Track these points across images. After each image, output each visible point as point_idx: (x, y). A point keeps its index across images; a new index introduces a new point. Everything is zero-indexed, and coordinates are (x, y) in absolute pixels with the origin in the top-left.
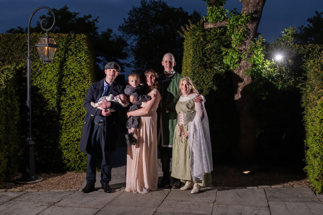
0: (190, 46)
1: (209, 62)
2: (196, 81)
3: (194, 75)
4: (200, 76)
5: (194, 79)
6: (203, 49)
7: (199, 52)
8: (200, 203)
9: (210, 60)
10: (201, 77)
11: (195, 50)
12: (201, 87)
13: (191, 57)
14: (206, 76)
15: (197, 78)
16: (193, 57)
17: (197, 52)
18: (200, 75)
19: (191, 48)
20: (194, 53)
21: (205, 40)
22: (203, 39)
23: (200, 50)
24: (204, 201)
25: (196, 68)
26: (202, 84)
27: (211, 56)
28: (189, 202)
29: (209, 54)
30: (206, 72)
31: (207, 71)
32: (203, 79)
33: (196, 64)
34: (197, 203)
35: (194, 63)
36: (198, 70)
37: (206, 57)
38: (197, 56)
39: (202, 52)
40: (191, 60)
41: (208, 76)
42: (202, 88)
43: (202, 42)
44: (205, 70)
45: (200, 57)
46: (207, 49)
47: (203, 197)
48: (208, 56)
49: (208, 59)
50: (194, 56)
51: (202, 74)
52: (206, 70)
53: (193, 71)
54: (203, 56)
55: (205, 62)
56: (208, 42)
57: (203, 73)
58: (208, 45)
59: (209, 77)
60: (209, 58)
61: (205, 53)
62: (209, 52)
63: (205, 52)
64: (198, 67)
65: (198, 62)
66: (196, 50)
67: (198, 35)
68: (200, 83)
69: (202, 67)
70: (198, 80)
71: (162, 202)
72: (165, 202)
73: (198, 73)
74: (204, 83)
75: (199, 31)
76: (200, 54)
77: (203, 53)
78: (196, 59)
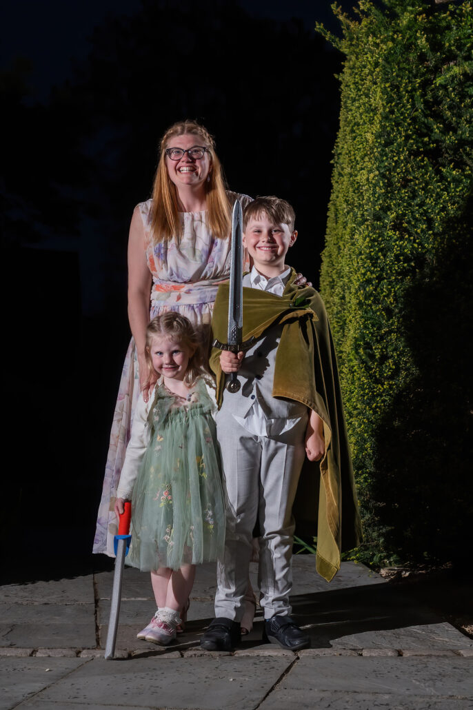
0: (371, 73)
1: (450, 139)
2: (397, 217)
3: (387, 192)
4: (414, 197)
5: (389, 208)
6: (425, 84)
7: (412, 97)
8: (434, 699)
9: (455, 131)
10: (418, 200)
11: (394, 87)
12: (419, 244)
13: (378, 118)
14: (439, 196)
15: (399, 205)
16: (386, 118)
17: (400, 98)
18: (414, 195)
19: (375, 83)
20: (390, 101)
21: (436, 46)
22: (427, 40)
23: (414, 90)
24: (450, 693)
25: (396, 162)
26: (422, 231)
27: (460, 116)
28: (387, 697)
29: (450, 108)
30: (438, 181)
31: (443, 178)
32: (426, 212)
33: (399, 145)
34: (422, 700)
35: (388, 143)
36: (407, 170)
37: (438, 117)
38: (402, 114)
39: (423, 95)
40: (376, 127)
41: (445, 196)
42: (423, 247)
43: (422, 58)
44: (436, 174)
45: (414, 119)
46: (444, 87)
47: (444, 679)
48: (448, 113)
49: (448, 128)
50: (392, 112)
51: (423, 189)
52: (438, 172)
53: (383, 176)
54: (426, 116)
55: (436, 141)
56: (451, 57)
57: (427, 184)
58: (449, 69)
59: (453, 204)
60: (454, 124)
61: (437, 102)
62: (452, 100)
63: (435, 97)
64: (407, 161)
65: (408, 137)
66: (398, 87)
67: (409, 28)
68: (415, 226)
69: (422, 160)
70: (404, 215)
71: (268, 695)
72: (278, 694)
73: (405, 183)
74: (430, 227)
75: (410, 8)
76: (413, 105)
77: (426, 103)
78: (398, 125)
